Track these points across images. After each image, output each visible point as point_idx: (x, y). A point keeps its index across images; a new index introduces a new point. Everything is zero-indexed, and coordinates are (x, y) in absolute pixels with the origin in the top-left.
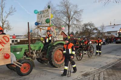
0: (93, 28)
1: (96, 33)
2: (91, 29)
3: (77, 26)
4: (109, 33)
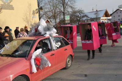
2: (80, 16)
4: (92, 19)
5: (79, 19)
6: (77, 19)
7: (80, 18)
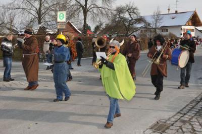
0: (134, 16)
1: (140, 28)
3: (104, 12)
4: (164, 29)
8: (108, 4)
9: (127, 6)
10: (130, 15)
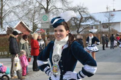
5: (78, 22)
6: (75, 23)
7: (81, 22)
8: (66, 5)
9: (78, 6)
10: (80, 14)
